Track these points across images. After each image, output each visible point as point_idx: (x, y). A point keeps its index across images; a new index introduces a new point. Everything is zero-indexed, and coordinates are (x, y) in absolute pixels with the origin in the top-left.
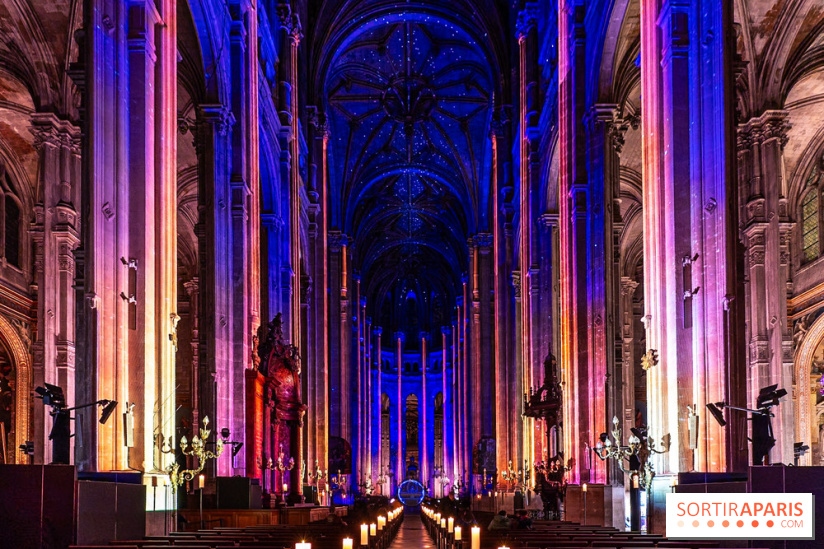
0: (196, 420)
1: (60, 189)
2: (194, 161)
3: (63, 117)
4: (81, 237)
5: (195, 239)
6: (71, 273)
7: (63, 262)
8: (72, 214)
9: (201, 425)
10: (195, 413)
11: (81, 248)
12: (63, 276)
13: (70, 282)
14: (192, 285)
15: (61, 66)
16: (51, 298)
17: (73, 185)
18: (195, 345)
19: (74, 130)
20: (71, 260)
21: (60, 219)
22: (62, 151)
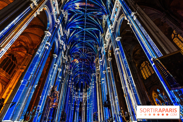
0: (32, 107)
1: (25, 63)
2: (49, 61)
3: (30, 54)
4: (25, 71)
5: (45, 71)
6: (20, 76)
7: (19, 74)
8: (25, 67)
9: (33, 109)
10: (33, 105)
11: (24, 72)
12: (18, 77)
13: (19, 78)
14: (42, 79)
15: (33, 49)
16: (13, 80)
17: (27, 63)
18: (38, 90)
19: (31, 56)
20: (21, 74)
21: (22, 68)
22: (28, 59)
